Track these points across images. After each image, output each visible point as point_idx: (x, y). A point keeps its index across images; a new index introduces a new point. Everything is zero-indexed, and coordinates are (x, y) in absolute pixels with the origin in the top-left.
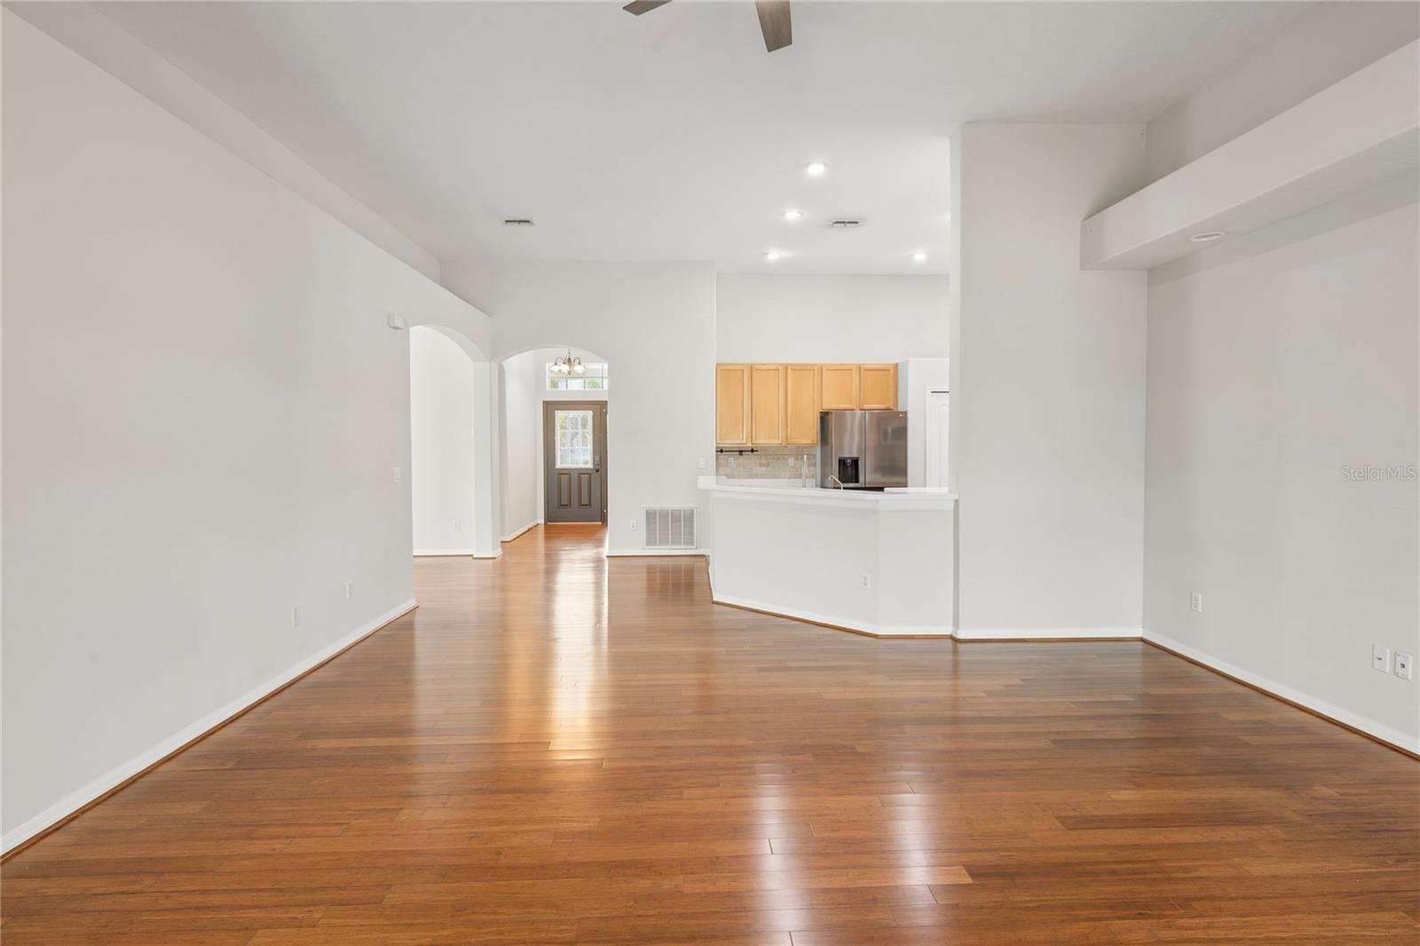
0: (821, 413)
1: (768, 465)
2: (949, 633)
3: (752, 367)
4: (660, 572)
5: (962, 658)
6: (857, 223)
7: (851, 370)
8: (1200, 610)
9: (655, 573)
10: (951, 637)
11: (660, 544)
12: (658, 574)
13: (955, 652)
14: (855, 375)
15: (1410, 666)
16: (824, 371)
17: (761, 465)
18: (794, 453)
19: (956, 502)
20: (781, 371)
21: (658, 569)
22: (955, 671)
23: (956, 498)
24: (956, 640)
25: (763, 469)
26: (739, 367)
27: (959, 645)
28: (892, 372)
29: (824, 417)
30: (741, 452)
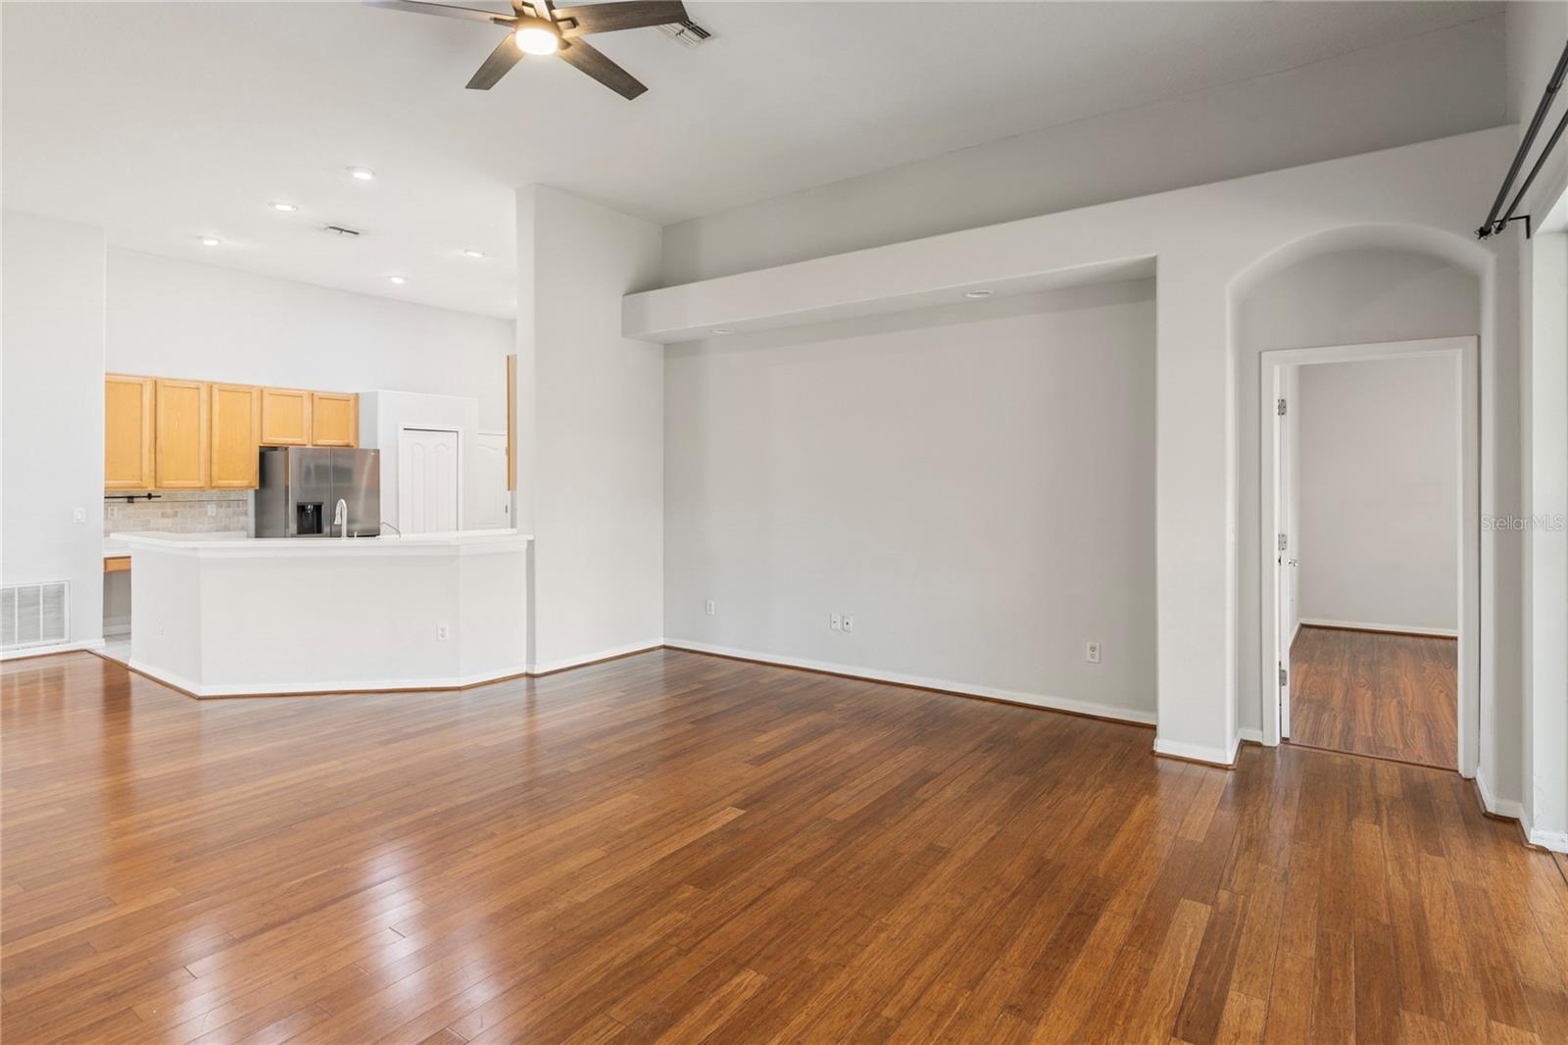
0: (260, 447)
1: (176, 514)
2: (523, 671)
3: (156, 382)
4: (46, 679)
5: (539, 692)
6: (356, 233)
7: (301, 397)
8: (713, 613)
9: (37, 681)
10: (527, 675)
11: (20, 641)
12: (41, 684)
13: (531, 688)
14: (307, 406)
15: (850, 623)
16: (266, 397)
17: (164, 515)
18: (215, 498)
19: (531, 543)
20: (204, 394)
21: (41, 677)
22: (531, 706)
23: (531, 538)
24: (531, 676)
25: (168, 522)
26: (136, 380)
27: (536, 680)
28: (352, 403)
29: (265, 454)
30: (130, 499)
